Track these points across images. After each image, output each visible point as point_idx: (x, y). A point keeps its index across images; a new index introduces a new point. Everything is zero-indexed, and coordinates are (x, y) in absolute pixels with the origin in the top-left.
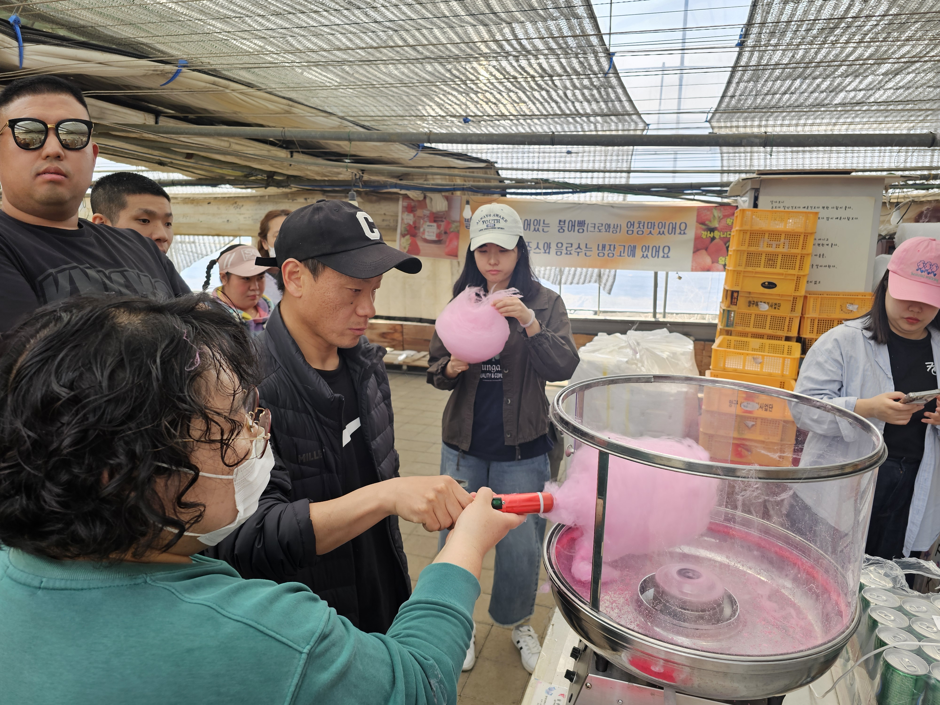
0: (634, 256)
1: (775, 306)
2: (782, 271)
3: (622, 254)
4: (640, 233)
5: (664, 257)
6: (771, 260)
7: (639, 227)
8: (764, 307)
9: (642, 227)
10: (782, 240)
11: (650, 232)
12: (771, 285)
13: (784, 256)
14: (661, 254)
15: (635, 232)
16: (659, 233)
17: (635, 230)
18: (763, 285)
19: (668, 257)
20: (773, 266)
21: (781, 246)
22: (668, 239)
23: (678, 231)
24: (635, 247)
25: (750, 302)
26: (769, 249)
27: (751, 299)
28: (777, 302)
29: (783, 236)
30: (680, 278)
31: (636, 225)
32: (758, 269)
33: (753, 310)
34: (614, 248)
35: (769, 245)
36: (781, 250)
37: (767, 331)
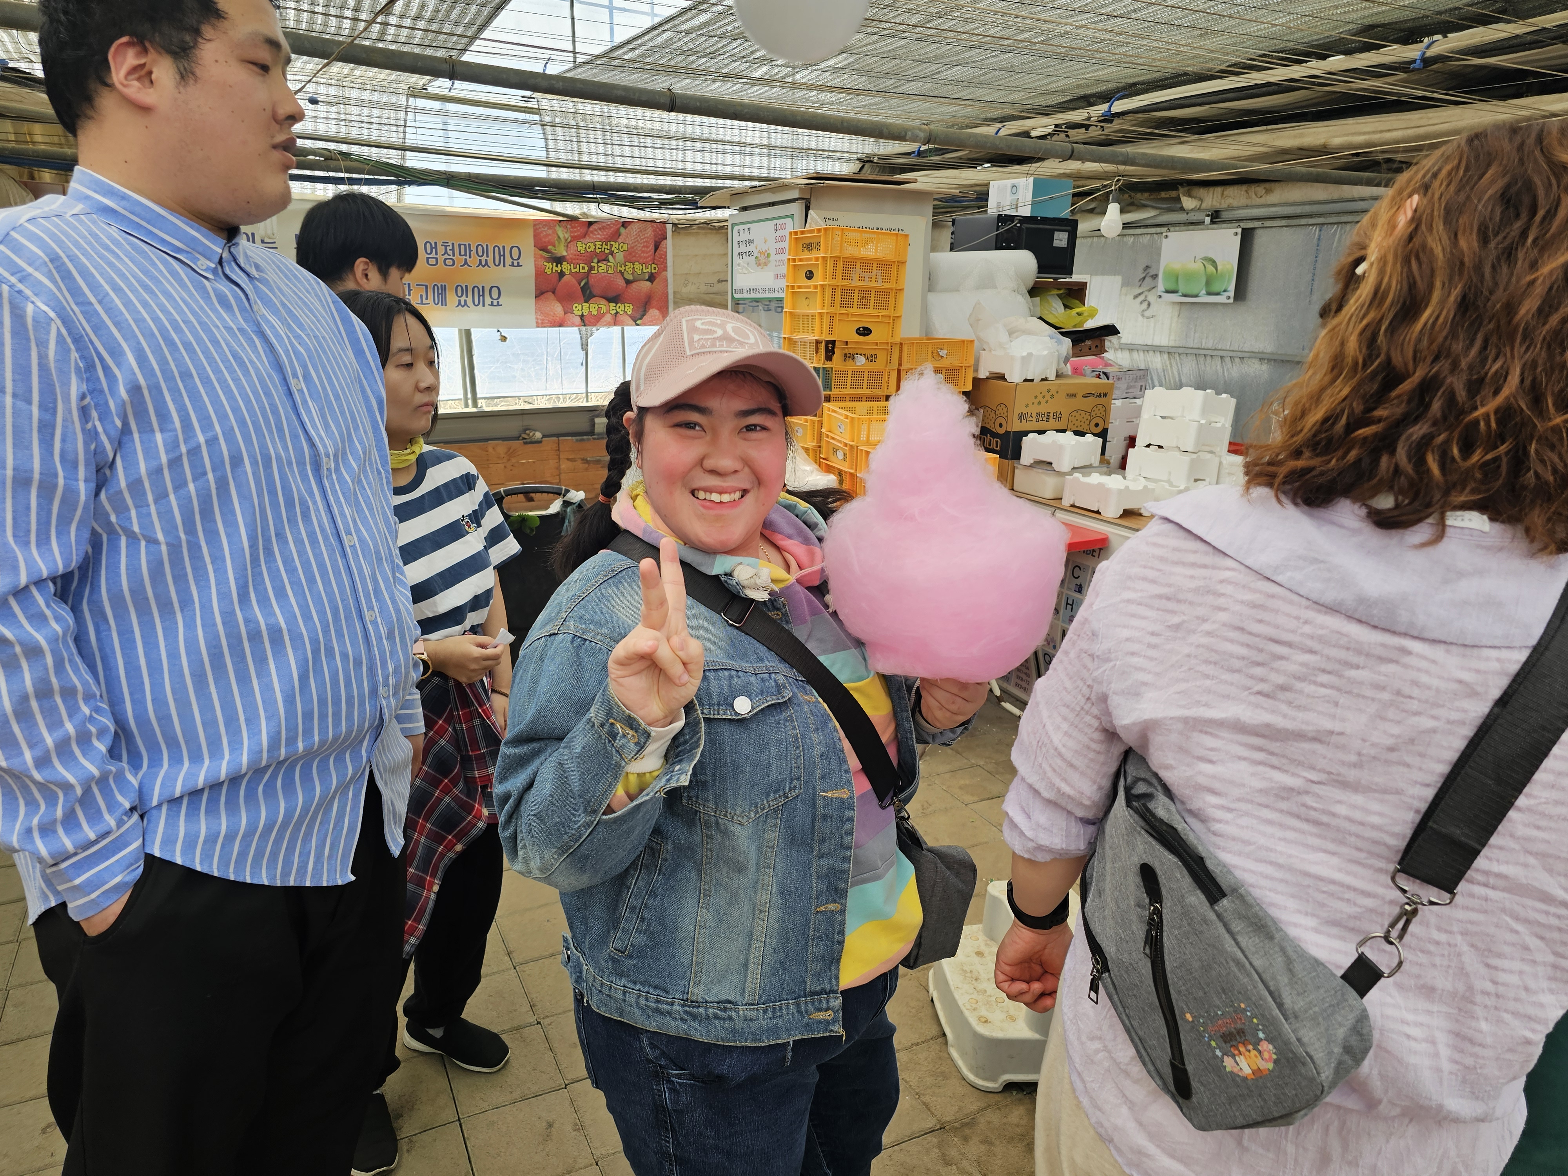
0: (444, 303)
1: (871, 358)
2: (875, 312)
3: (425, 301)
4: (449, 262)
5: (492, 305)
6: (864, 296)
7: (446, 252)
8: (861, 360)
9: (450, 253)
10: (874, 272)
11: (466, 263)
12: (865, 332)
13: (878, 292)
14: (488, 300)
15: (441, 261)
16: (480, 263)
17: (441, 259)
18: (858, 332)
19: (498, 305)
20: (866, 306)
21: (873, 279)
22: (493, 275)
23: (509, 261)
24: (444, 288)
25: (845, 355)
26: (861, 283)
27: (846, 351)
28: (873, 352)
29: (875, 265)
30: (504, 339)
31: (441, 250)
32: (851, 311)
33: (850, 366)
35: (861, 279)
36: (873, 284)
37: (865, 391)
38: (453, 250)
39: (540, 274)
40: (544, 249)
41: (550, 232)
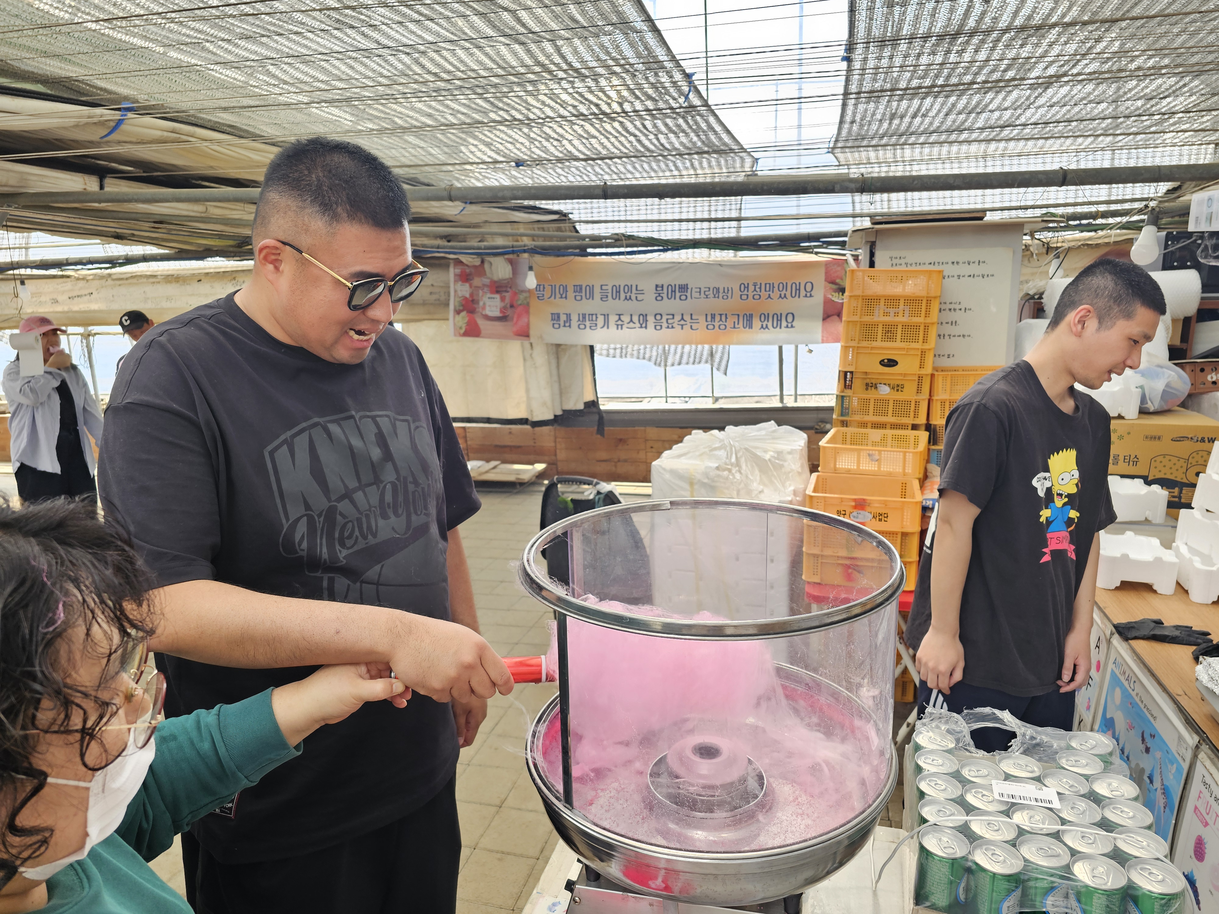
0: (751, 327)
1: (898, 388)
2: (903, 345)
3: (736, 326)
4: (757, 297)
5: (787, 327)
6: (889, 332)
7: (755, 290)
8: (885, 390)
9: (758, 290)
10: (902, 306)
11: (769, 296)
12: (891, 363)
13: (905, 326)
14: (784, 324)
15: (750, 297)
16: (780, 296)
17: (751, 294)
18: (882, 363)
19: (792, 326)
20: (892, 339)
21: (901, 314)
22: (790, 304)
23: (803, 293)
24: (751, 316)
25: (867, 385)
26: (887, 319)
27: (868, 381)
28: (900, 383)
29: (902, 302)
30: (811, 351)
31: (751, 288)
32: (874, 344)
33: (872, 395)
34: (726, 318)
35: (886, 314)
36: (900, 319)
37: (890, 419)
38: (760, 288)
39: (828, 302)
40: (833, 282)
41: (839, 268)
